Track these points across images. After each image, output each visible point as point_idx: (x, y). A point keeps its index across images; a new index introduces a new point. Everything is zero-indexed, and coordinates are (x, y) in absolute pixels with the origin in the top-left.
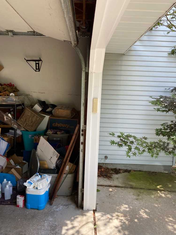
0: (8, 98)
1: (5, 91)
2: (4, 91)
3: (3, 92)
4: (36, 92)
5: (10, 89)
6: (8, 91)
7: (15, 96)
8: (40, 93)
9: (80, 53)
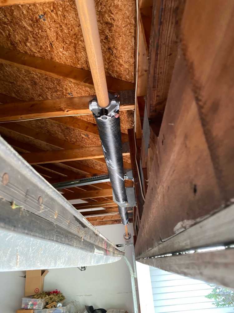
0: (56, 309)
1: (53, 302)
2: (51, 302)
3: (50, 304)
4: (82, 296)
5: (57, 298)
6: (56, 302)
7: (62, 306)
8: (86, 295)
9: (126, 260)
